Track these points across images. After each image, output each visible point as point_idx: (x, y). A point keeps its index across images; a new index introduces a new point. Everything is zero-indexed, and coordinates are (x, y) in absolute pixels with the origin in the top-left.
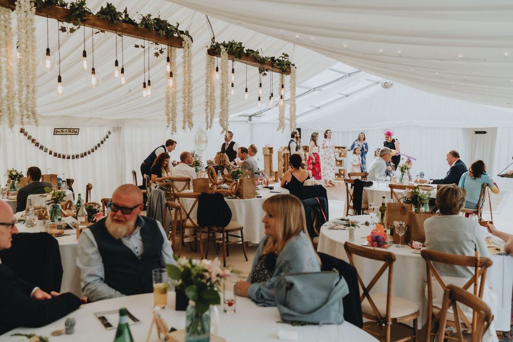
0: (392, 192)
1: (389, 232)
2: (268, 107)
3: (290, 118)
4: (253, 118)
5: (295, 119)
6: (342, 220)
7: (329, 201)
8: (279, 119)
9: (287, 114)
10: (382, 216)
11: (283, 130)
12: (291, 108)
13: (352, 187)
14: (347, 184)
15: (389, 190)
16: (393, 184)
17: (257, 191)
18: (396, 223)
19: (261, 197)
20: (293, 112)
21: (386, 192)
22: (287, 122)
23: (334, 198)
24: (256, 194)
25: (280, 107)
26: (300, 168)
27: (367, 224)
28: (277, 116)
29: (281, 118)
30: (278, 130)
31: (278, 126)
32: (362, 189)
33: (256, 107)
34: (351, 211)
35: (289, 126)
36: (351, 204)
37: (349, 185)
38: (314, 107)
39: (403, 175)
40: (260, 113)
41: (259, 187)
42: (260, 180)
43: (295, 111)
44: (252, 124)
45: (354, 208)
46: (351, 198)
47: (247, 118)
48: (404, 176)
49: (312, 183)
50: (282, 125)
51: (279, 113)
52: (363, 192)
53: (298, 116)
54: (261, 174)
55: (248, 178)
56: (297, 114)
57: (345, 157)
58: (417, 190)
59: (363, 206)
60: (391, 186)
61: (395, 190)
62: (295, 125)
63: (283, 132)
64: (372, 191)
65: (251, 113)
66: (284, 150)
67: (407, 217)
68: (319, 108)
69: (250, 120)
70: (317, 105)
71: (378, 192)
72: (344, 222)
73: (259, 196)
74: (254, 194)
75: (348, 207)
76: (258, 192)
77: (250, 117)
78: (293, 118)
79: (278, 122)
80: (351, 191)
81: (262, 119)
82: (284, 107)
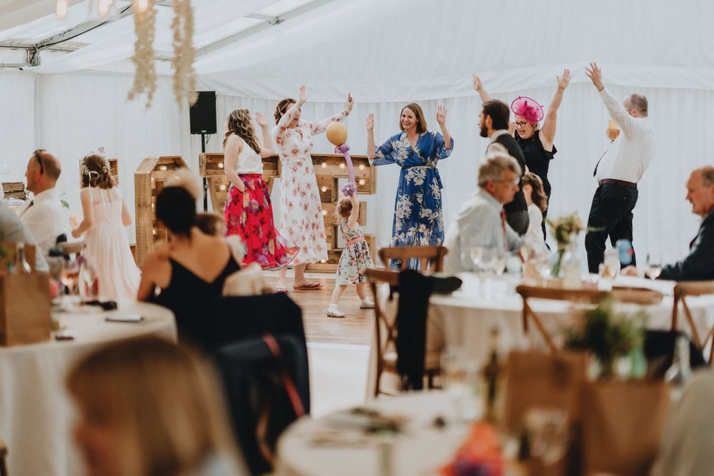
0: (526, 311)
1: (511, 448)
2: (95, 17)
3: (172, 55)
4: (43, 55)
5: (191, 61)
6: (358, 411)
7: (312, 346)
8: (134, 59)
9: (163, 41)
10: (491, 394)
11: (150, 97)
12: (176, 21)
13: (391, 298)
14: (374, 288)
15: (516, 303)
16: (532, 283)
17: (56, 317)
18: (537, 419)
19: (70, 339)
20: (183, 36)
21: (508, 314)
22: (164, 69)
23: (327, 338)
24: (54, 326)
25: (137, 16)
26: (196, 231)
27: (440, 423)
28: (129, 49)
29: (143, 57)
30: (131, 97)
31: (130, 84)
32: (426, 304)
33: (52, 16)
34: (389, 380)
35: (171, 82)
36: (391, 356)
37: (384, 289)
38: (259, 16)
39: (562, 252)
40: (68, 36)
41: (67, 301)
42: (70, 276)
43: (189, 29)
44: (40, 78)
45: (400, 368)
46: (390, 337)
47: (21, 56)
48: (567, 256)
49: (253, 286)
50: (144, 79)
51: (134, 38)
52: (431, 313)
53: (206, 49)
54: (73, 257)
55: (22, 272)
56: (199, 41)
57: (370, 192)
58: (604, 305)
59: (430, 360)
60: (524, 292)
61: (537, 305)
62: (192, 82)
63: (148, 106)
64: (460, 311)
65: (36, 37)
66: (157, 168)
67: (570, 396)
68: (278, 22)
69: (33, 61)
70: (272, 11)
71: (479, 312)
72: (363, 420)
73: (66, 333)
74: (46, 328)
75: (381, 366)
76: (62, 320)
77: (34, 50)
78: (184, 55)
79: (132, 68)
80: (390, 310)
81: (77, 60)
82: (152, 18)
